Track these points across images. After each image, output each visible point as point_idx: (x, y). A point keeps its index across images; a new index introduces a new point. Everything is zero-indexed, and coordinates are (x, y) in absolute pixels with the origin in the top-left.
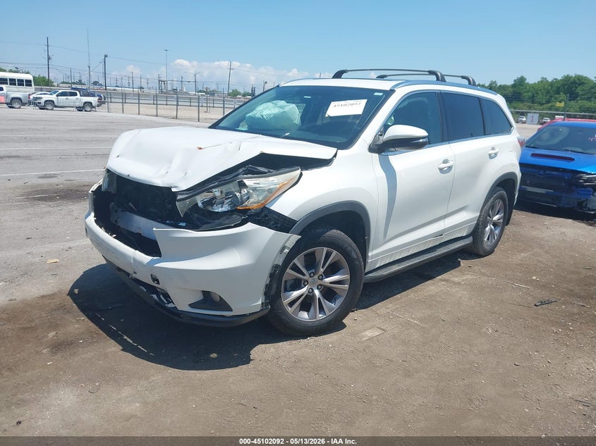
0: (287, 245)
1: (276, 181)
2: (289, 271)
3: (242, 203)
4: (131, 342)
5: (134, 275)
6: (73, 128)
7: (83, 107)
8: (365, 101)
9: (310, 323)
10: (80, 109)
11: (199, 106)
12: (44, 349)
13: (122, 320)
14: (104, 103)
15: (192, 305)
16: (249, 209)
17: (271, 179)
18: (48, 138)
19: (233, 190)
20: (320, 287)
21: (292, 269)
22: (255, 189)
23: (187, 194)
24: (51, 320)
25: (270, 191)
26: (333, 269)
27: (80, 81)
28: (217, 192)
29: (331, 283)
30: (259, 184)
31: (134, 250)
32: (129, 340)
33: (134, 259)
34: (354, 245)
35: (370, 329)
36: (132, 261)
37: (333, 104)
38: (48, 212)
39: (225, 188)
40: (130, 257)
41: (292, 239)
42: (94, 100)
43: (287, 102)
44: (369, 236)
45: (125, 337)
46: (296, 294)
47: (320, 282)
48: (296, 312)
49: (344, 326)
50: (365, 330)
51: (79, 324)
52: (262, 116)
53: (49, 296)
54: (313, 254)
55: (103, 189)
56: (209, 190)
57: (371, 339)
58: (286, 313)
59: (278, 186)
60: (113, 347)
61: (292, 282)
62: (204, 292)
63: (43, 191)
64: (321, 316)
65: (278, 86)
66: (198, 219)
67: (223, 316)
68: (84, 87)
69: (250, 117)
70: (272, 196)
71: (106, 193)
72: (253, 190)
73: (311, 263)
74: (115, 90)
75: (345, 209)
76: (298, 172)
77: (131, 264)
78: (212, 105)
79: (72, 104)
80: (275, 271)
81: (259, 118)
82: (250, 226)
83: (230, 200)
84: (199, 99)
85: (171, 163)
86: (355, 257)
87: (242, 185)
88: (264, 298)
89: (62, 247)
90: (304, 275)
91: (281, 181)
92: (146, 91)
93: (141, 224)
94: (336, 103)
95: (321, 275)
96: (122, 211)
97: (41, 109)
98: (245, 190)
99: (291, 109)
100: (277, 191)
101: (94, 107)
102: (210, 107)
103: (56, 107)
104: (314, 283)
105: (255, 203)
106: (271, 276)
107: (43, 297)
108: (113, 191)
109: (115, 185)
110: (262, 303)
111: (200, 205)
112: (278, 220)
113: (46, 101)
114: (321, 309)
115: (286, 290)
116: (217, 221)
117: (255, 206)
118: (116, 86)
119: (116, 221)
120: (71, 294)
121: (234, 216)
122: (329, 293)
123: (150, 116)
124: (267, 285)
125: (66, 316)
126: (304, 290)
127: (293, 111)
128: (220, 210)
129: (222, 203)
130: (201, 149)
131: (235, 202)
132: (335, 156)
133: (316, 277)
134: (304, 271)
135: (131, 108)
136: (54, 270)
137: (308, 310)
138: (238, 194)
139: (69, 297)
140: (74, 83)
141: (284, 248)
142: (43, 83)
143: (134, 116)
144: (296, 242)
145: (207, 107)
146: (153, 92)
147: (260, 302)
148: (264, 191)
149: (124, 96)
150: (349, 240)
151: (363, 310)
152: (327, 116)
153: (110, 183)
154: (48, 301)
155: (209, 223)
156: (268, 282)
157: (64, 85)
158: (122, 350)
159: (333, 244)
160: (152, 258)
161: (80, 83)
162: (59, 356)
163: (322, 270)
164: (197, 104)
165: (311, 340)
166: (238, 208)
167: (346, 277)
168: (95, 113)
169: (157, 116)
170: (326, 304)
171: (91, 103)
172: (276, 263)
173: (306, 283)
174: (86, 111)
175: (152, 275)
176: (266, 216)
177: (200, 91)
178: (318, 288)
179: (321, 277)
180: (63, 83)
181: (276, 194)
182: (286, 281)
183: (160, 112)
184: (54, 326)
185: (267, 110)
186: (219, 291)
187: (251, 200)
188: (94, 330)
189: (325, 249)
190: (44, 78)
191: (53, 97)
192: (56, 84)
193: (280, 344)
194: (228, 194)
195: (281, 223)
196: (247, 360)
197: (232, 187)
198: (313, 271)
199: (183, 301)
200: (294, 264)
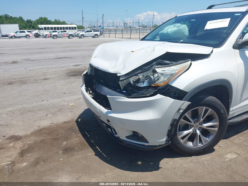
0: (182, 107)
1: (175, 69)
2: (182, 120)
3: (155, 82)
4: (100, 150)
5: (100, 118)
6: (90, 45)
7: (94, 36)
8: (229, 19)
9: (194, 149)
10: (93, 37)
11: (140, 33)
12: (60, 151)
13: (97, 137)
14: (102, 34)
15: (127, 137)
16: (159, 86)
17: (172, 67)
18: (80, 50)
19: (150, 74)
20: (200, 129)
21: (183, 119)
22: (162, 74)
23: (125, 77)
24: (66, 135)
25: (172, 75)
26: (209, 119)
27: (94, 26)
28: (141, 76)
29: (207, 127)
30: (165, 71)
31: (100, 105)
32: (98, 149)
33: (100, 110)
34: (222, 105)
35: (230, 153)
36: (99, 111)
37: (209, 22)
38: (74, 81)
39: (145, 74)
40: (98, 109)
41: (185, 104)
42: (98, 33)
43: (181, 24)
44: (231, 99)
45: (97, 147)
46: (186, 132)
47: (200, 126)
48: (186, 143)
49: (214, 150)
50: (227, 154)
51: (78, 138)
52: (168, 32)
53: (67, 122)
54: (197, 110)
55: (88, 74)
56: (136, 75)
57: (231, 160)
58: (180, 143)
59: (177, 72)
60: (91, 153)
61: (183, 126)
62: (133, 132)
63: (74, 72)
64: (200, 145)
65: (176, 16)
66: (131, 90)
67: (144, 145)
68: (95, 28)
69: (161, 33)
70: (173, 78)
71: (90, 75)
72: (161, 75)
73: (195, 115)
74: (107, 28)
75: (218, 84)
76: (189, 62)
77: (98, 112)
78: (145, 32)
79: (90, 35)
80: (174, 123)
81: (166, 34)
82: (159, 96)
83: (148, 80)
84: (140, 30)
85: (118, 60)
86: (223, 112)
87: (155, 72)
88: (167, 137)
89: (77, 98)
90: (191, 122)
91: (179, 69)
92: (119, 28)
93: (105, 90)
94: (211, 22)
95: (201, 122)
96: (98, 84)
97: (79, 38)
98: (157, 75)
99: (184, 27)
100: (175, 75)
101: (98, 36)
102: (144, 33)
103: (85, 37)
104: (197, 126)
105: (162, 82)
106: (172, 125)
107: (65, 122)
108: (93, 74)
109: (94, 72)
110: (166, 140)
111: (132, 82)
112: (176, 92)
113: (81, 35)
114: (200, 141)
115: (180, 130)
116: (140, 92)
117: (162, 84)
118: (108, 27)
119: (95, 89)
120: (77, 121)
121: (150, 89)
122: (205, 132)
123: (120, 38)
124: (169, 130)
125: (72, 134)
126: (191, 131)
127: (184, 28)
128: (142, 86)
129: (144, 82)
130: (133, 52)
131: (151, 82)
132: (212, 52)
133: (198, 123)
134: (191, 120)
135: (112, 35)
136: (72, 109)
137: (193, 141)
138: (152, 77)
139: (76, 123)
140: (92, 27)
141: (180, 109)
142: (81, 28)
143: (113, 39)
144: (188, 106)
145: (143, 33)
146: (121, 28)
147: (165, 139)
148: (168, 75)
149: (110, 31)
150: (219, 102)
151: (225, 140)
152: (205, 29)
153: (91, 71)
154: (66, 125)
155: (137, 93)
156: (169, 129)
157: (89, 28)
158: (95, 155)
159: (210, 105)
160: (107, 110)
161: (94, 27)
162: (65, 156)
163: (202, 120)
164: (139, 32)
165: (194, 158)
166: (152, 85)
167: (217, 123)
168: (99, 38)
169: (122, 38)
170: (203, 138)
171: (97, 34)
172: (175, 118)
173: (192, 127)
174: (95, 38)
175: (107, 119)
176: (169, 90)
177: (141, 26)
178: (199, 130)
179: (201, 123)
180: (88, 27)
181: (174, 76)
182: (180, 126)
183: (124, 36)
184: (66, 138)
185: (170, 29)
186: (141, 132)
187: (160, 80)
188: (83, 142)
189: (205, 108)
190: (81, 26)
191: (84, 33)
192: (86, 28)
193: (176, 159)
194: (147, 77)
195: (178, 94)
196: (157, 168)
197: (149, 73)
198: (196, 120)
199: (122, 134)
200: (185, 116)
